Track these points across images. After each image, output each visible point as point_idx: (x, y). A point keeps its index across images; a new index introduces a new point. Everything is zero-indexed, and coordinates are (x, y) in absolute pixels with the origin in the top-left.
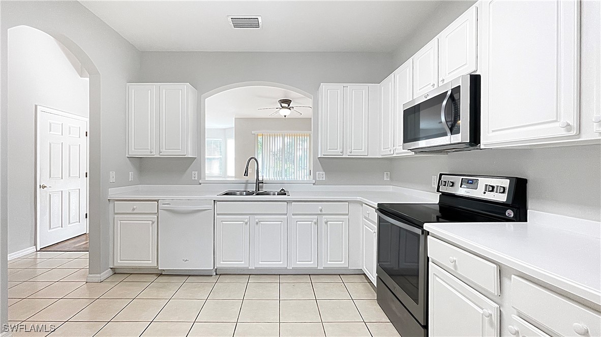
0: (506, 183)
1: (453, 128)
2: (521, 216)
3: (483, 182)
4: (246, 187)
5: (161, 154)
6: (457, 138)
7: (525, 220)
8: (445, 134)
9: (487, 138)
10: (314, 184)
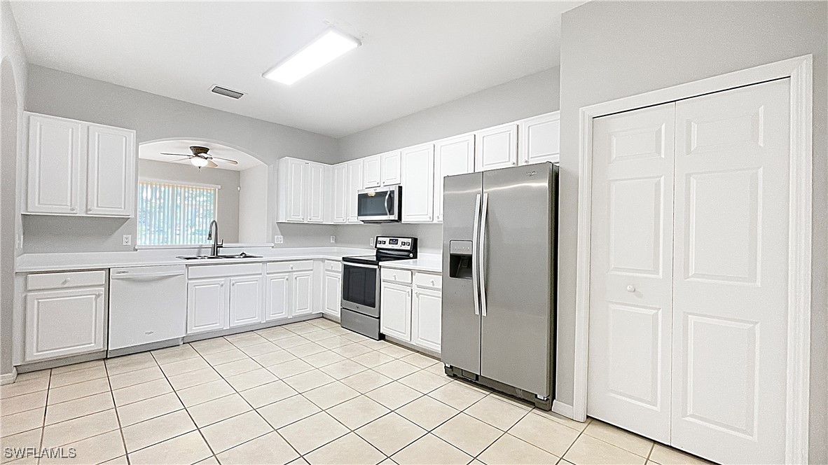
0: (410, 240)
1: (391, 212)
2: (415, 257)
3: (400, 240)
4: (199, 252)
5: (89, 213)
6: (392, 217)
7: (416, 258)
8: (387, 215)
9: (404, 219)
10: (273, 247)
